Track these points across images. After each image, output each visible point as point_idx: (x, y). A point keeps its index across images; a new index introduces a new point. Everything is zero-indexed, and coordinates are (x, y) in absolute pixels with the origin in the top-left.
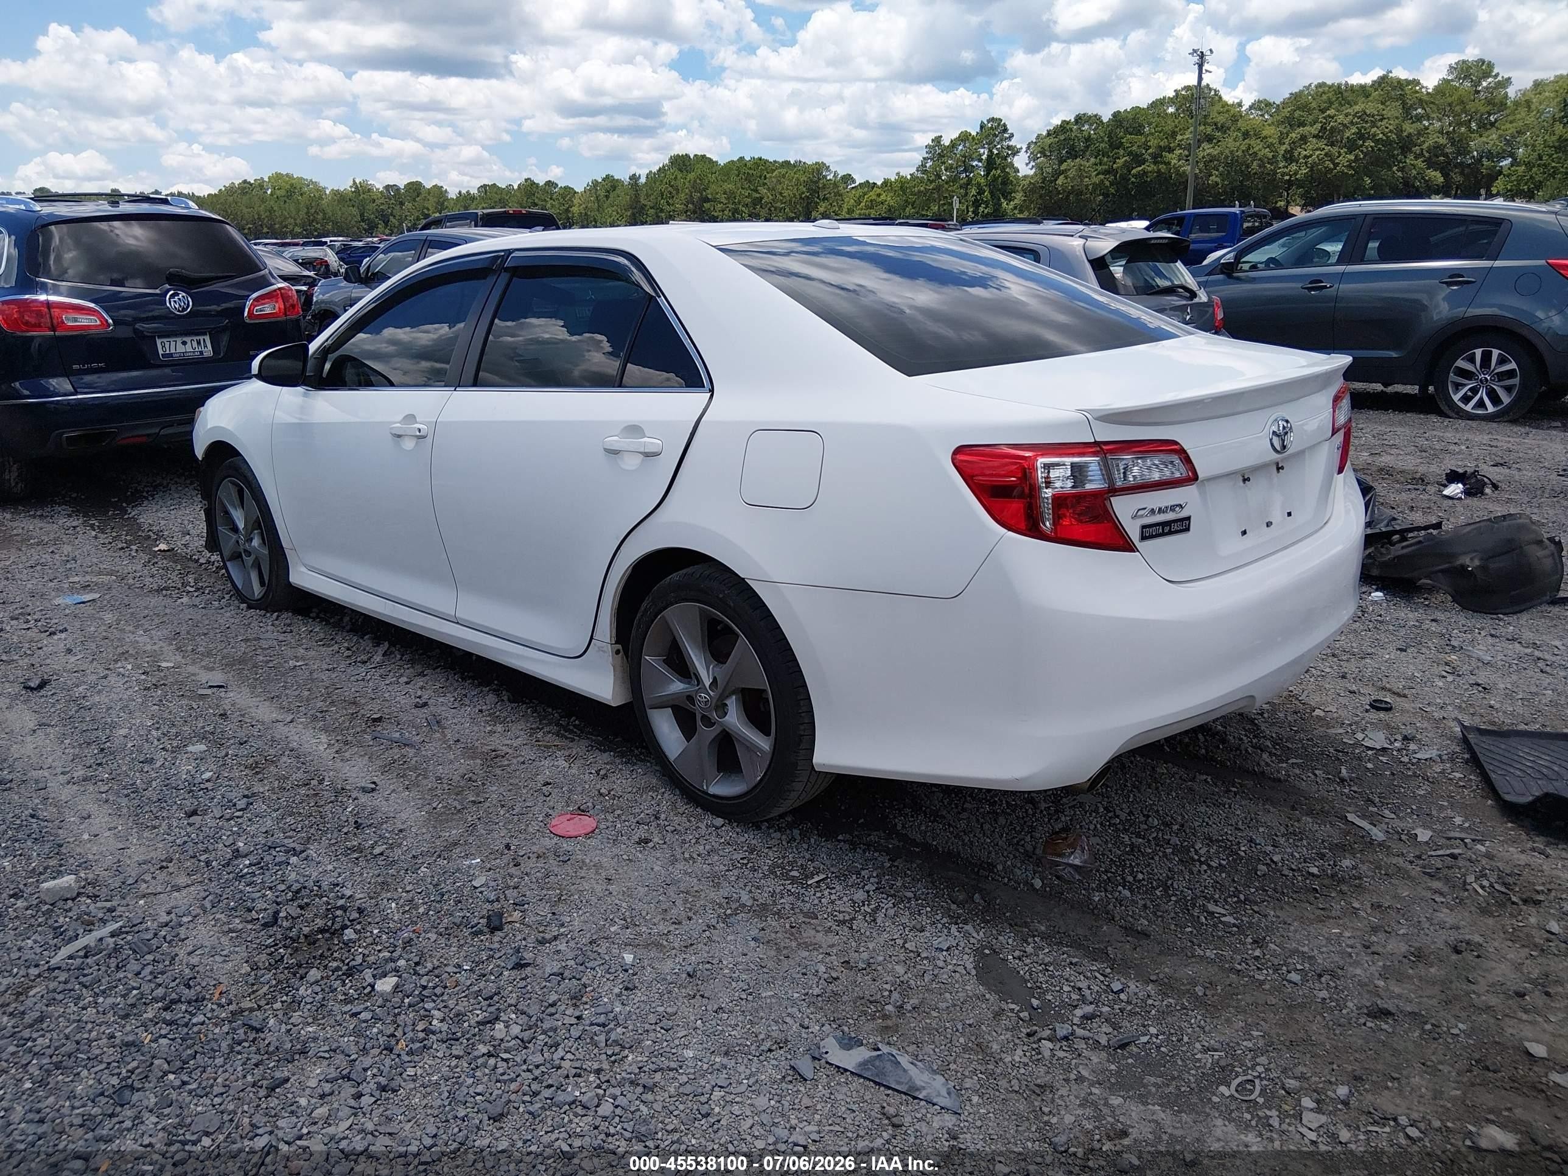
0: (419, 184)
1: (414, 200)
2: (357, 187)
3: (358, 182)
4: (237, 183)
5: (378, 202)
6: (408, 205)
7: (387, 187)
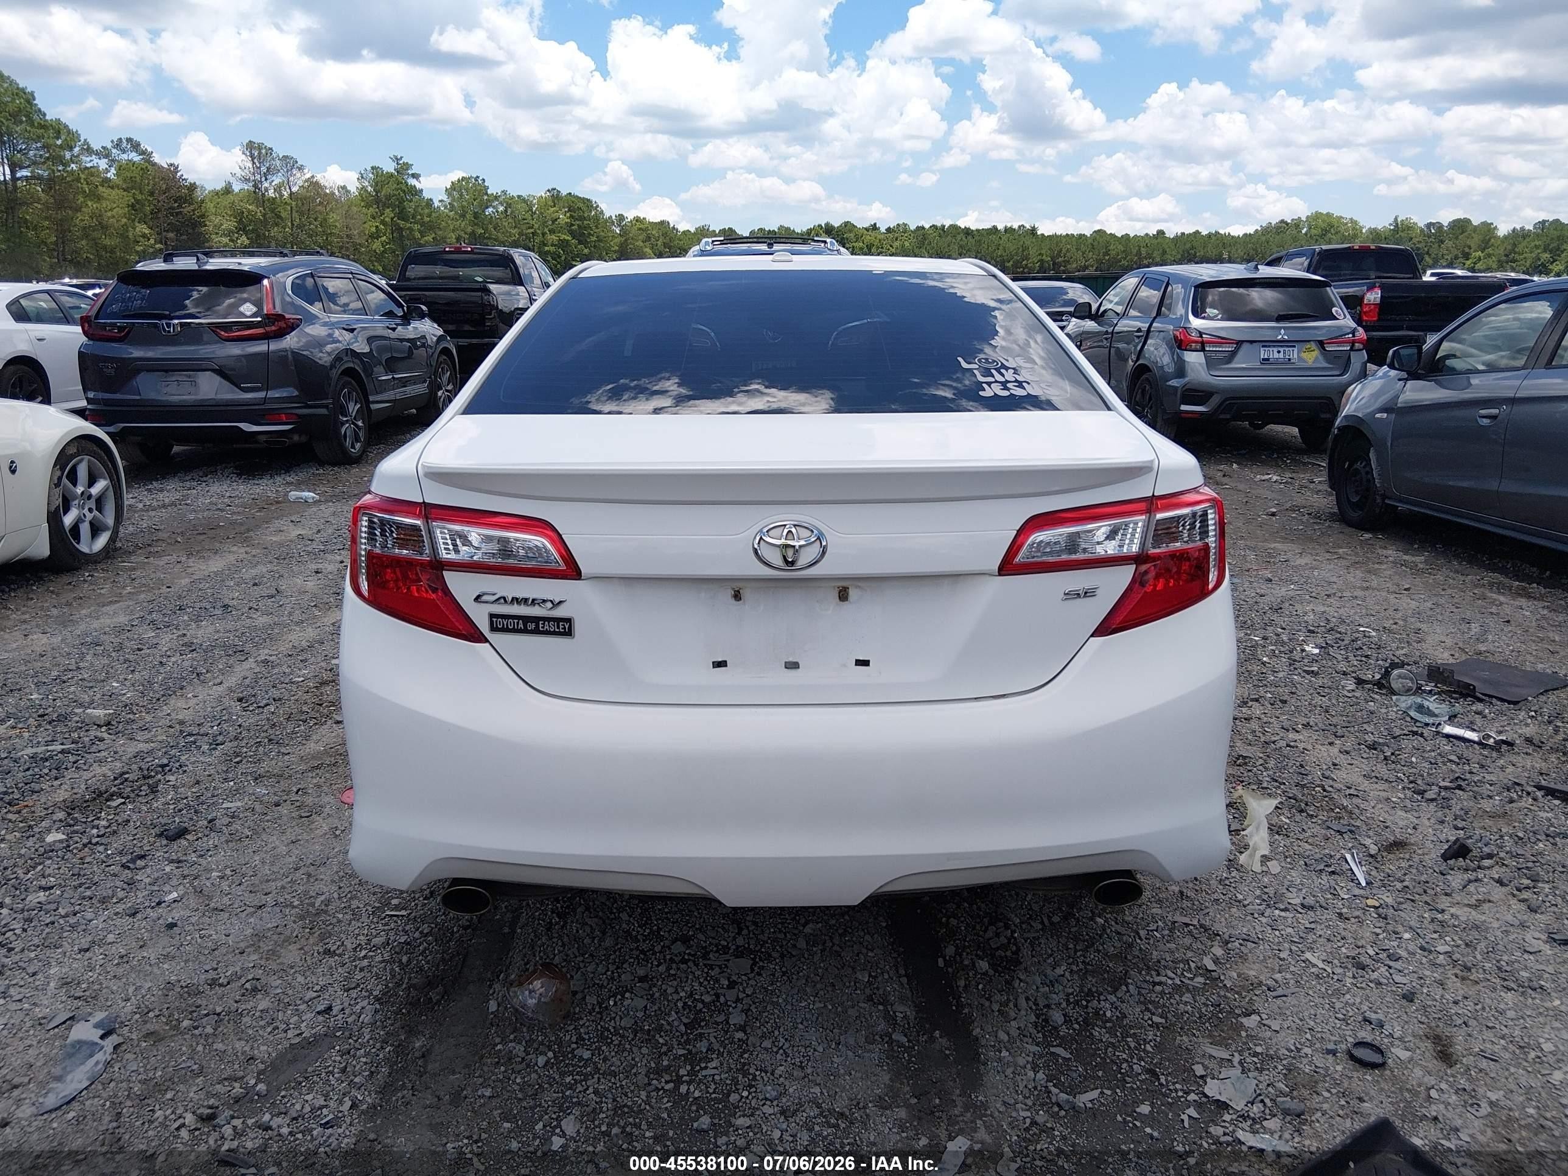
0: (1467, 221)
1: (1457, 238)
2: (1397, 225)
3: (1399, 220)
4: (1274, 223)
5: (1415, 240)
6: (1448, 243)
7: (1429, 225)
